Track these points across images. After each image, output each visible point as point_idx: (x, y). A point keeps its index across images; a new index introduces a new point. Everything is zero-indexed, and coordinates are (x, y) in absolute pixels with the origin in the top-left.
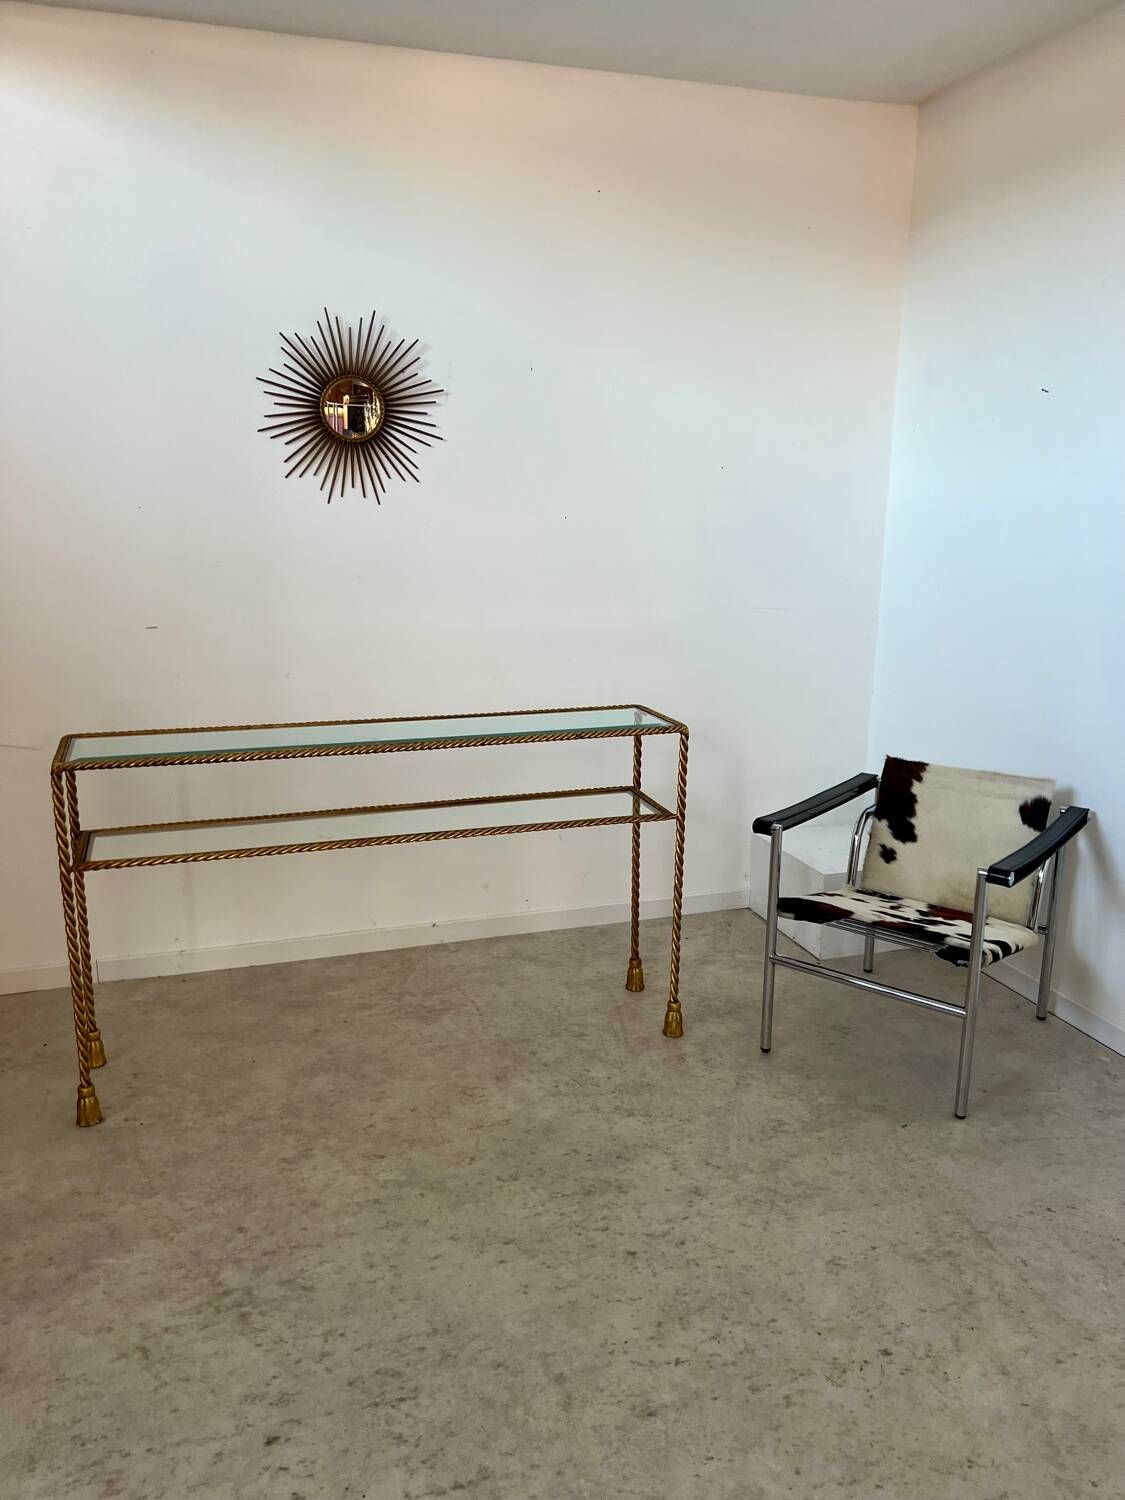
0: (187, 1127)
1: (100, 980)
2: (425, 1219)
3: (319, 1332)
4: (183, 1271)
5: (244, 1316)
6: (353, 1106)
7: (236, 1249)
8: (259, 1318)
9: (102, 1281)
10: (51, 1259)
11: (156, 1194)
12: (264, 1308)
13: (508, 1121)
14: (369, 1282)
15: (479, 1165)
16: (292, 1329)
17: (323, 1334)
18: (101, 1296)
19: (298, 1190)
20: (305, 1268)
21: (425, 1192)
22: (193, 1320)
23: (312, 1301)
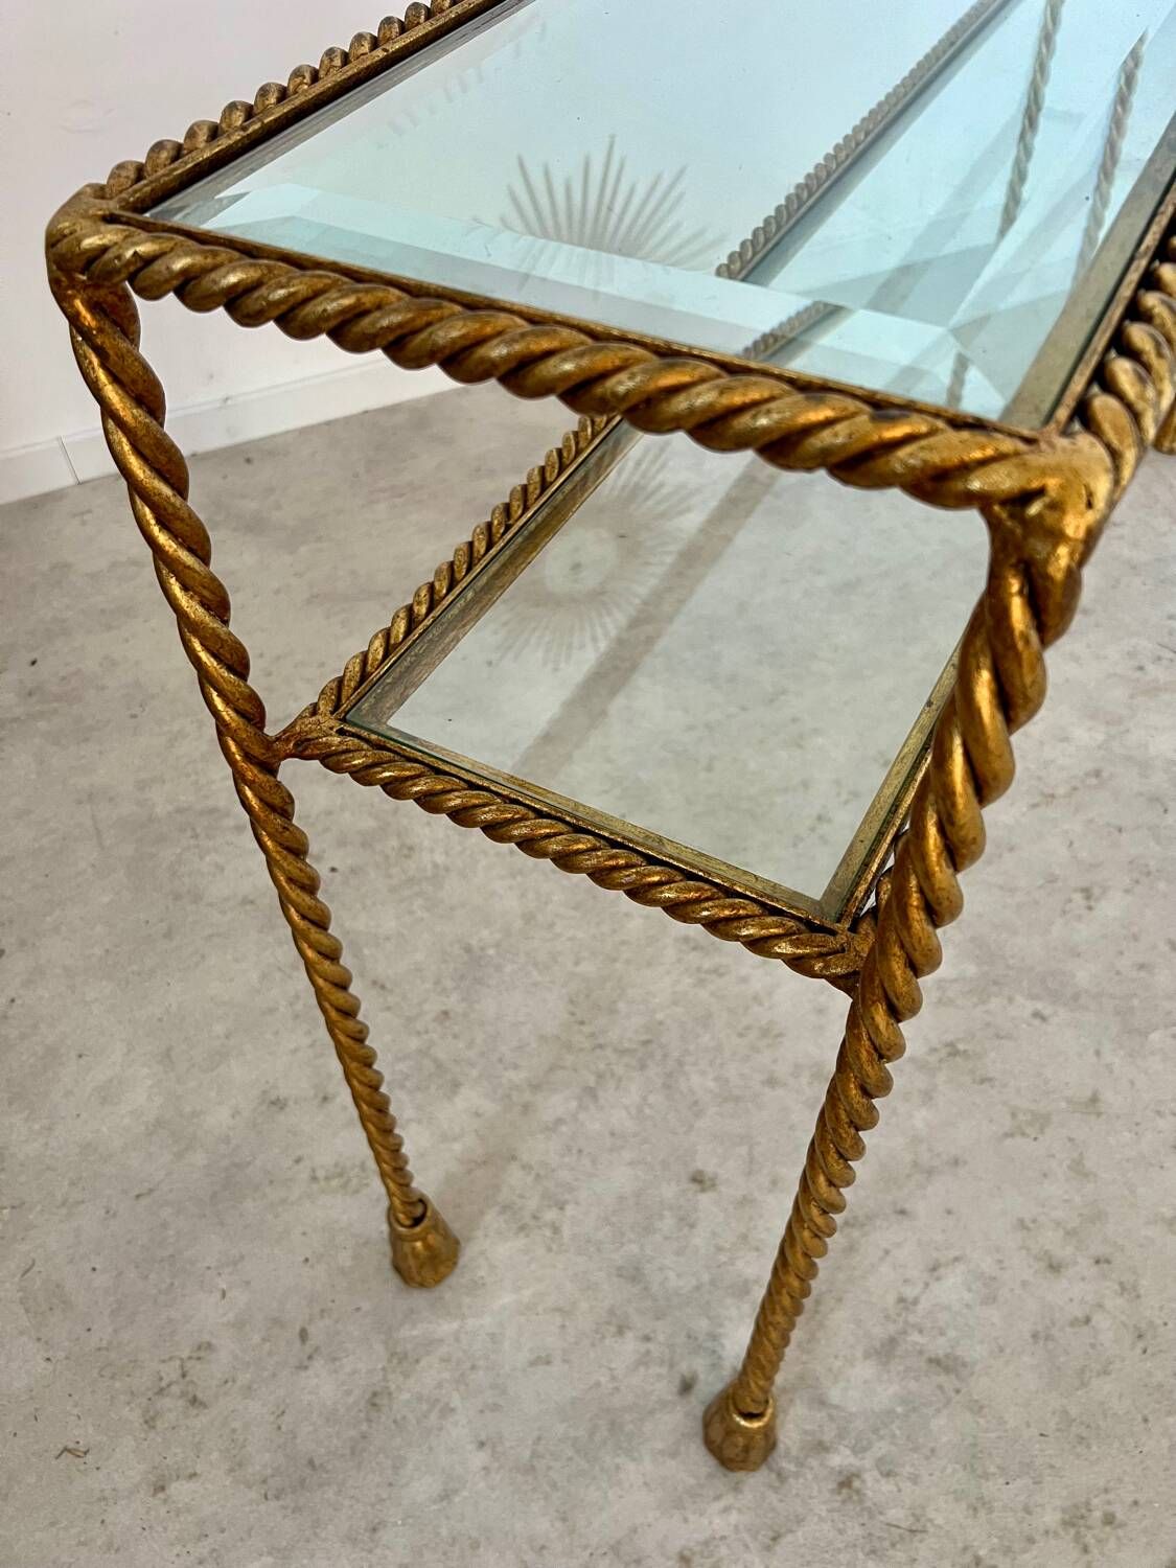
0: (436, 866)
1: (81, 478)
2: (1089, 1094)
3: (1051, 1518)
4: (630, 1346)
5: (847, 1482)
6: (752, 766)
7: (720, 1249)
8: (887, 1486)
9: (456, 1401)
10: (303, 1335)
11: (456, 1086)
12: (881, 1448)
13: (1097, 774)
14: (1074, 1323)
15: (1111, 908)
16: (982, 1513)
17: (1066, 1524)
18: (479, 1459)
19: (765, 1032)
20: (910, 1292)
21: (1039, 1006)
22: (734, 1517)
23: (977, 1408)
